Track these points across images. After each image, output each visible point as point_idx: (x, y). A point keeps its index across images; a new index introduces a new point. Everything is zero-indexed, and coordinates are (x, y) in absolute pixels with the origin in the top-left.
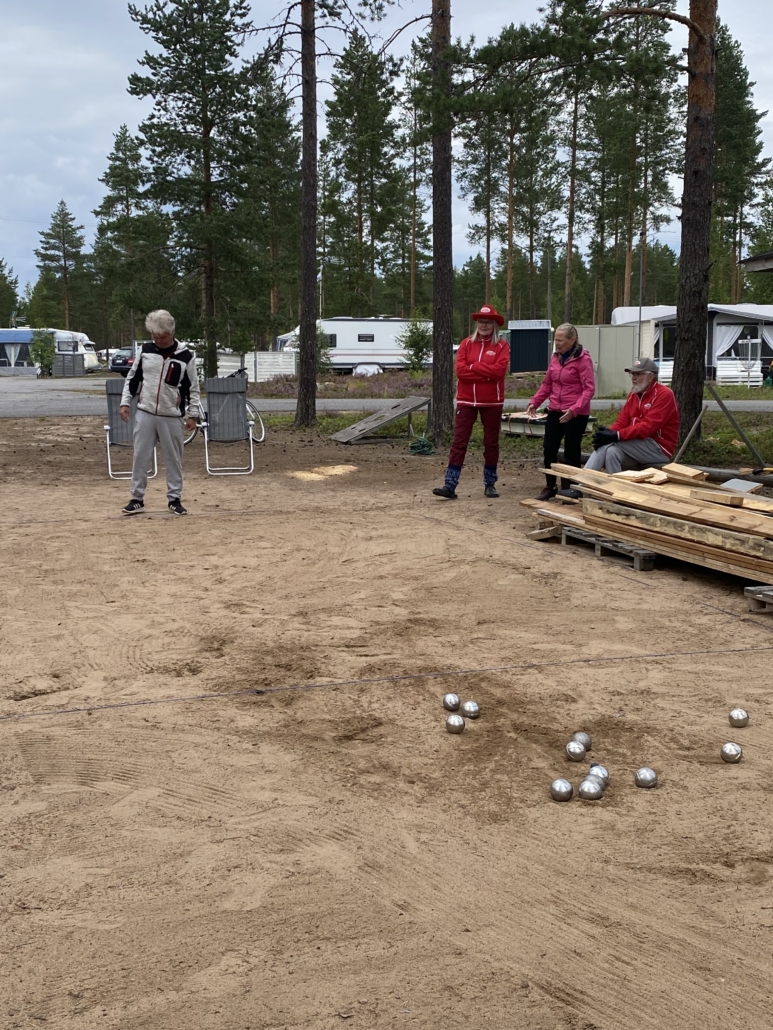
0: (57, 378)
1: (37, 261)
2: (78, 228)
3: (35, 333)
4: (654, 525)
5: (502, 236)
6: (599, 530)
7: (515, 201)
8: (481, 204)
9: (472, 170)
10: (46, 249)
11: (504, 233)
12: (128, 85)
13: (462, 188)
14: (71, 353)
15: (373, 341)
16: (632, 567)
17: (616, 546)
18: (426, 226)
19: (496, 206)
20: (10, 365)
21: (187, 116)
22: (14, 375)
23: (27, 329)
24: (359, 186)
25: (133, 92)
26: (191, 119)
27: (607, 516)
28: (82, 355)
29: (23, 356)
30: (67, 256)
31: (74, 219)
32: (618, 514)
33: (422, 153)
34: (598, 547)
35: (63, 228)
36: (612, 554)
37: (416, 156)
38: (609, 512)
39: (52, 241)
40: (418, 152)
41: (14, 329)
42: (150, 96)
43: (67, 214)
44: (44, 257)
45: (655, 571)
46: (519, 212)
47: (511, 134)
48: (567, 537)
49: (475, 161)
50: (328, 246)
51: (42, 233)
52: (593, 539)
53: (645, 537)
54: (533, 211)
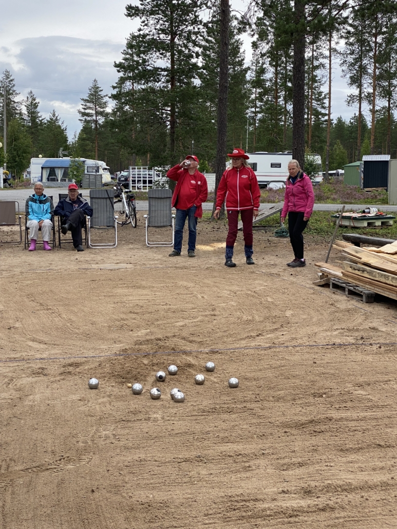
0: (85, 189)
1: (79, 116)
2: (105, 96)
3: (72, 161)
4: (375, 277)
5: (369, 101)
6: (349, 279)
7: (377, 79)
8: (356, 80)
9: (350, 59)
10: (85, 109)
11: (371, 99)
12: (126, 12)
13: (343, 71)
14: (94, 173)
15: (280, 167)
16: (362, 301)
17: (355, 289)
18: (323, 94)
19: (365, 82)
20: (58, 180)
21: (161, 29)
22: (59, 187)
23: (68, 158)
24: (276, 70)
25: (129, 15)
26: (163, 31)
27: (354, 271)
28: (101, 175)
29: (65, 175)
30: (97, 113)
31: (102, 90)
32: (359, 270)
33: (317, 48)
34: (347, 290)
35: (96, 96)
36: (353, 293)
37: (313, 51)
38: (355, 269)
39: (88, 104)
40: (315, 48)
41: (61, 158)
42: (138, 18)
43: (98, 88)
44: (84, 114)
45: (375, 303)
46: (380, 86)
47: (375, 36)
48: (333, 284)
49: (352, 53)
50: (258, 107)
51: (83, 99)
52: (345, 285)
53: (370, 284)
54: (390, 85)
